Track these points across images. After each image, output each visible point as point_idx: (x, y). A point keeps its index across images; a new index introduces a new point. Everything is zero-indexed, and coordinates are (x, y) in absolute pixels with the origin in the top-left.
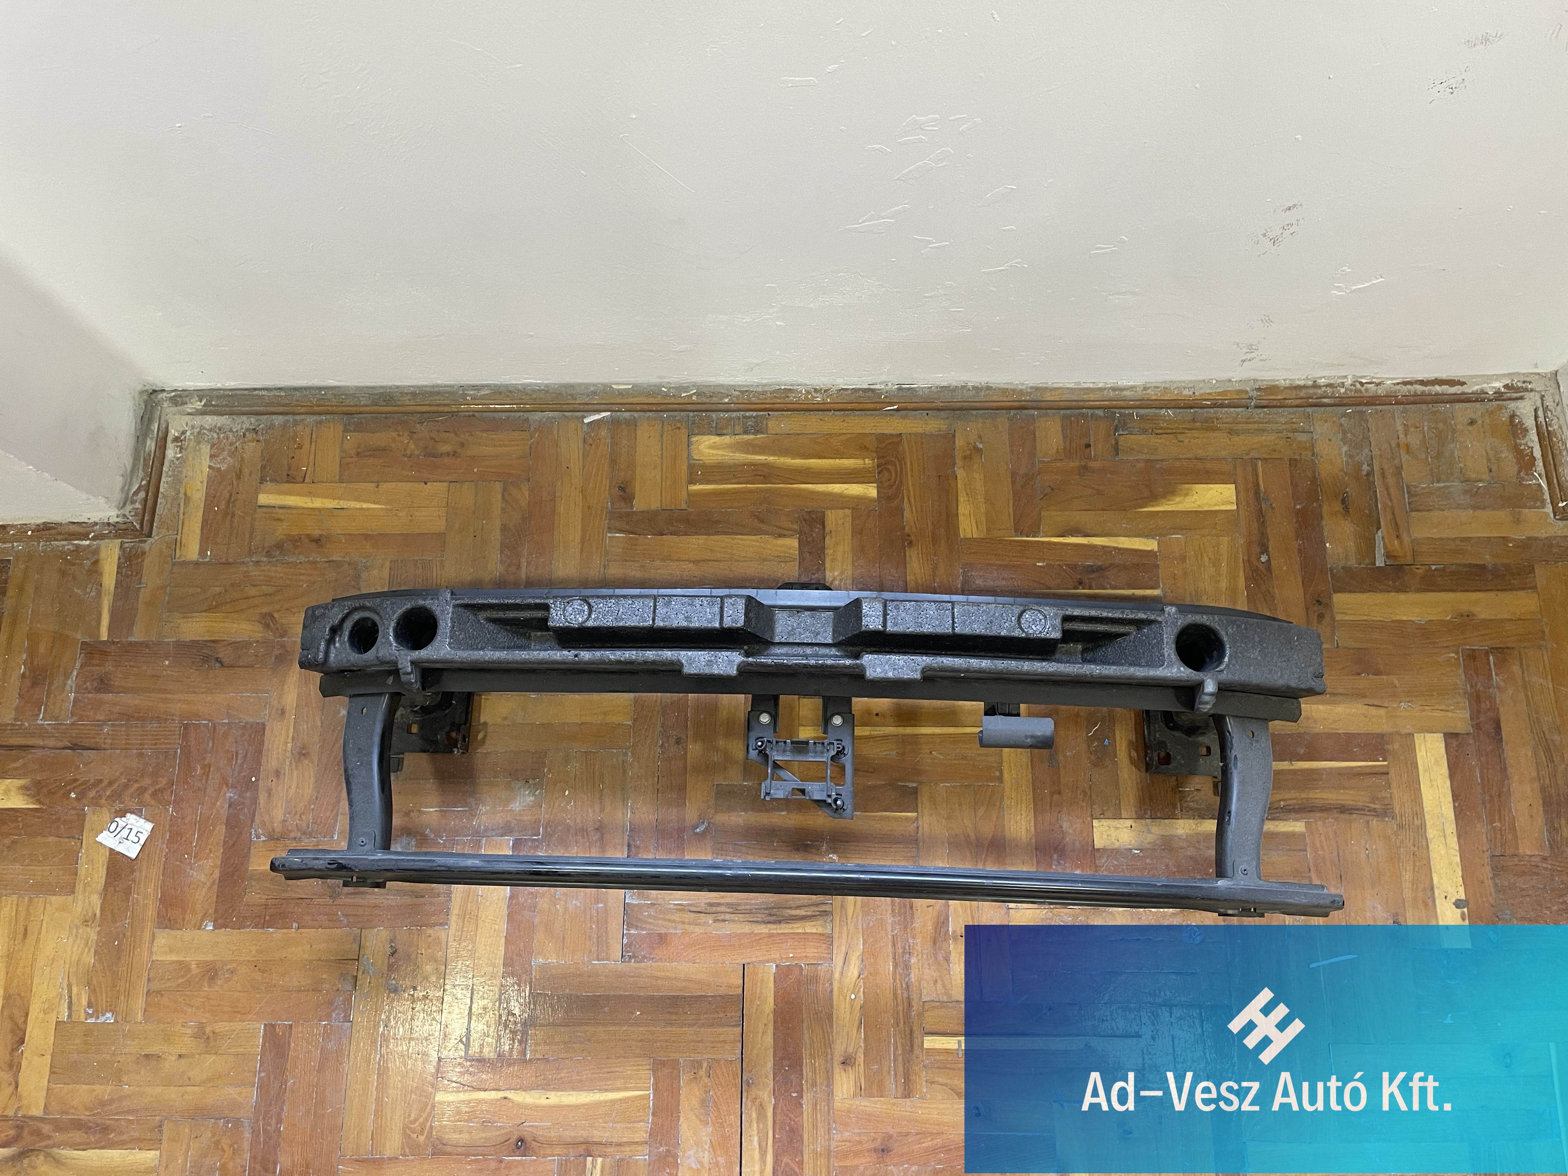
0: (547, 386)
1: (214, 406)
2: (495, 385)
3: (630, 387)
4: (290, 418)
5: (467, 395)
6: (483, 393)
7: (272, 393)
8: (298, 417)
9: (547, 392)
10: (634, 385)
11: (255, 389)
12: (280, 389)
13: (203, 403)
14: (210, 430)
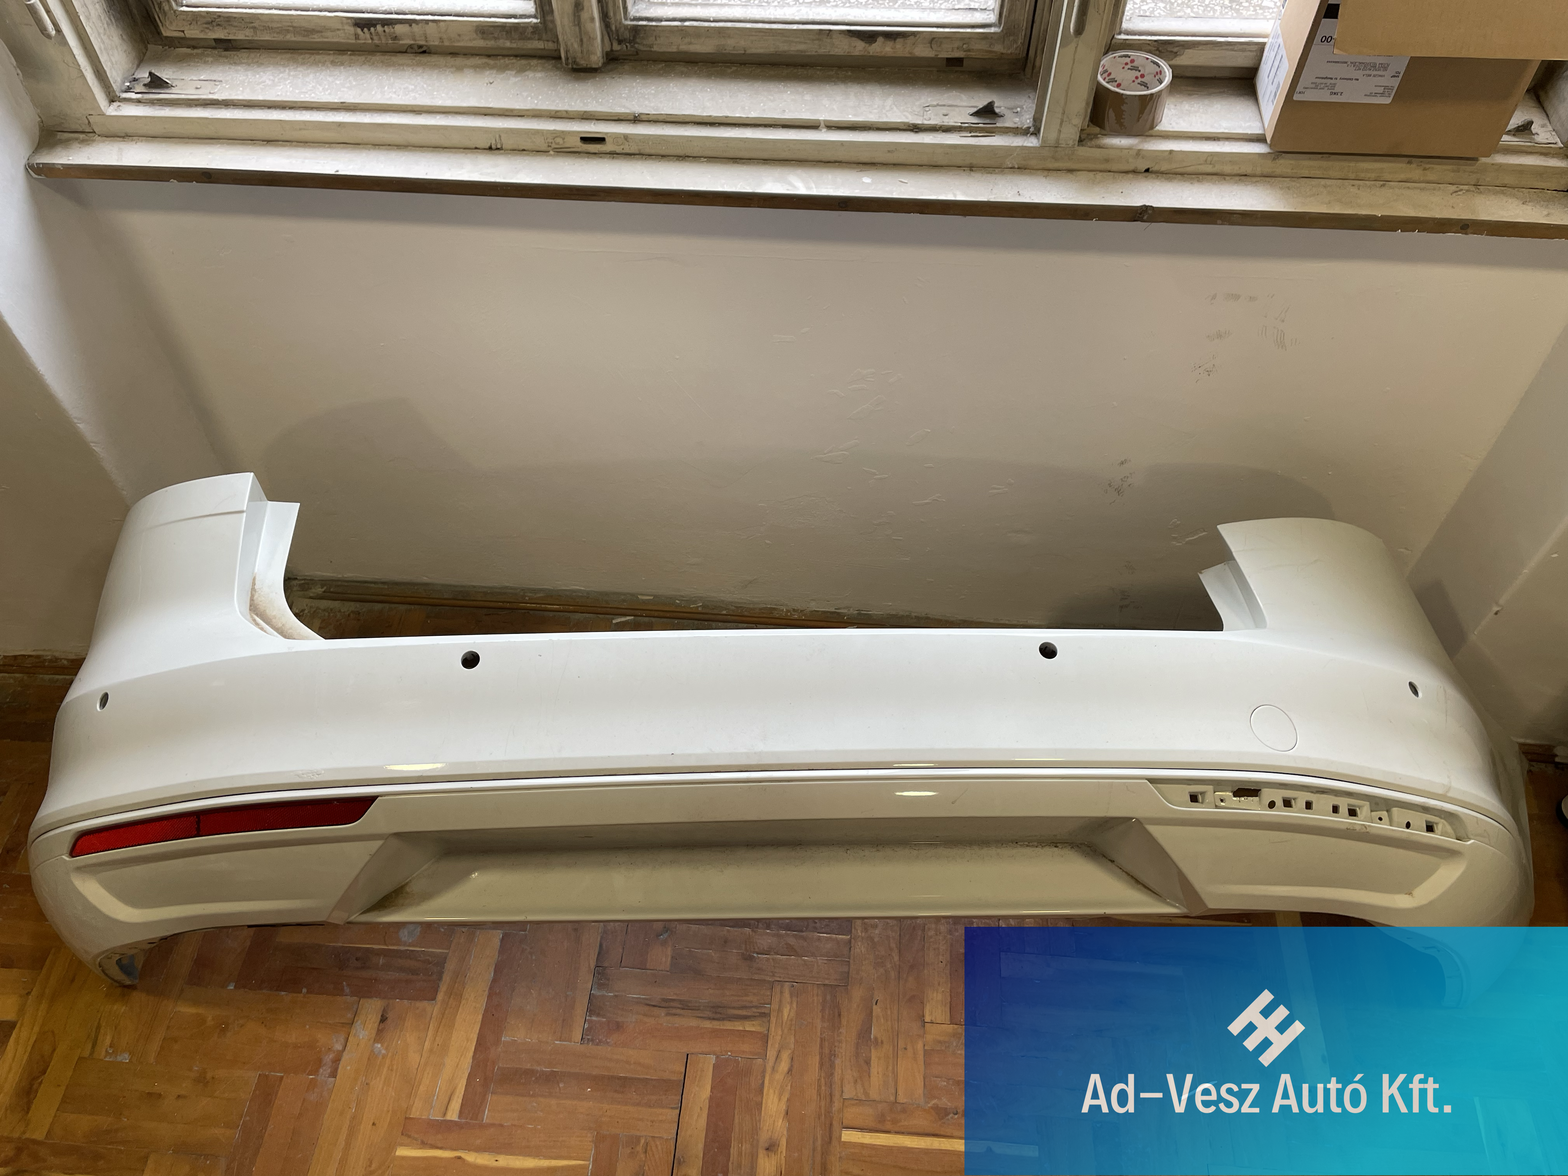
0: (588, 593)
1: (332, 592)
2: (549, 590)
3: (652, 598)
4: (387, 606)
5: (526, 596)
6: (538, 595)
7: (376, 586)
8: (393, 606)
9: (588, 598)
10: (655, 596)
11: (366, 582)
12: (384, 583)
13: (323, 590)
14: (324, 610)
